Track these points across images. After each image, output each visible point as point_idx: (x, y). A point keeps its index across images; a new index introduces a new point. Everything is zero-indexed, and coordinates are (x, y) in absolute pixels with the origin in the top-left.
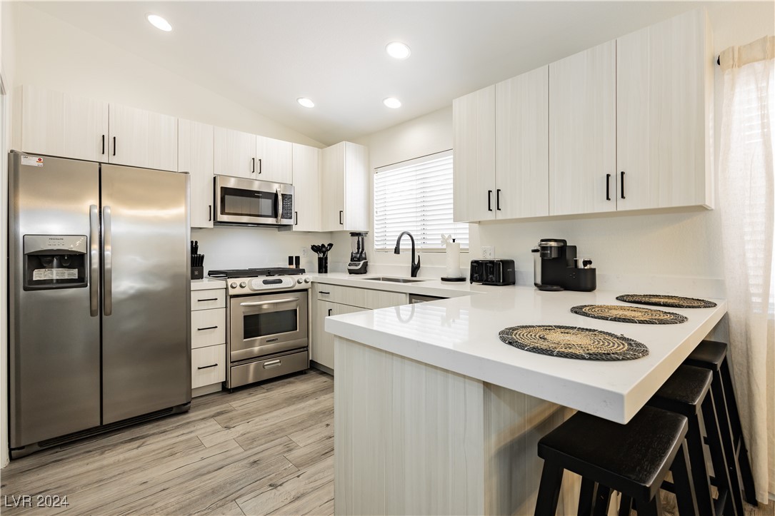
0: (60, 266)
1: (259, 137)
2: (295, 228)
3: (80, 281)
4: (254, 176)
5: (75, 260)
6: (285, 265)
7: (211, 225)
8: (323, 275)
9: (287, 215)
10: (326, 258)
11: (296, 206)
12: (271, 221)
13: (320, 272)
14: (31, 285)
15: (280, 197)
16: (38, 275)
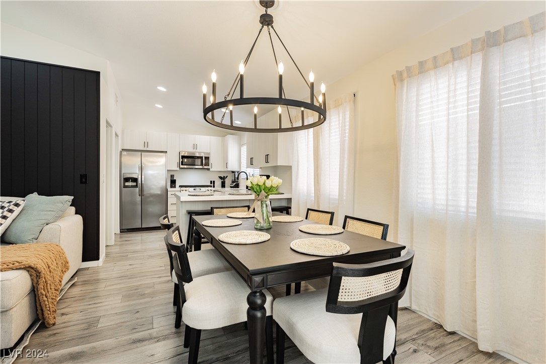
0: (131, 182)
1: (196, 136)
2: (211, 170)
3: (136, 186)
4: (194, 151)
5: (135, 180)
6: (209, 184)
7: (178, 169)
8: (223, 188)
9: (207, 164)
10: (225, 182)
11: (211, 161)
12: (201, 167)
13: (222, 187)
14: (125, 187)
15: (204, 158)
16: (127, 184)
